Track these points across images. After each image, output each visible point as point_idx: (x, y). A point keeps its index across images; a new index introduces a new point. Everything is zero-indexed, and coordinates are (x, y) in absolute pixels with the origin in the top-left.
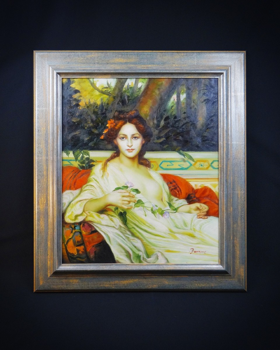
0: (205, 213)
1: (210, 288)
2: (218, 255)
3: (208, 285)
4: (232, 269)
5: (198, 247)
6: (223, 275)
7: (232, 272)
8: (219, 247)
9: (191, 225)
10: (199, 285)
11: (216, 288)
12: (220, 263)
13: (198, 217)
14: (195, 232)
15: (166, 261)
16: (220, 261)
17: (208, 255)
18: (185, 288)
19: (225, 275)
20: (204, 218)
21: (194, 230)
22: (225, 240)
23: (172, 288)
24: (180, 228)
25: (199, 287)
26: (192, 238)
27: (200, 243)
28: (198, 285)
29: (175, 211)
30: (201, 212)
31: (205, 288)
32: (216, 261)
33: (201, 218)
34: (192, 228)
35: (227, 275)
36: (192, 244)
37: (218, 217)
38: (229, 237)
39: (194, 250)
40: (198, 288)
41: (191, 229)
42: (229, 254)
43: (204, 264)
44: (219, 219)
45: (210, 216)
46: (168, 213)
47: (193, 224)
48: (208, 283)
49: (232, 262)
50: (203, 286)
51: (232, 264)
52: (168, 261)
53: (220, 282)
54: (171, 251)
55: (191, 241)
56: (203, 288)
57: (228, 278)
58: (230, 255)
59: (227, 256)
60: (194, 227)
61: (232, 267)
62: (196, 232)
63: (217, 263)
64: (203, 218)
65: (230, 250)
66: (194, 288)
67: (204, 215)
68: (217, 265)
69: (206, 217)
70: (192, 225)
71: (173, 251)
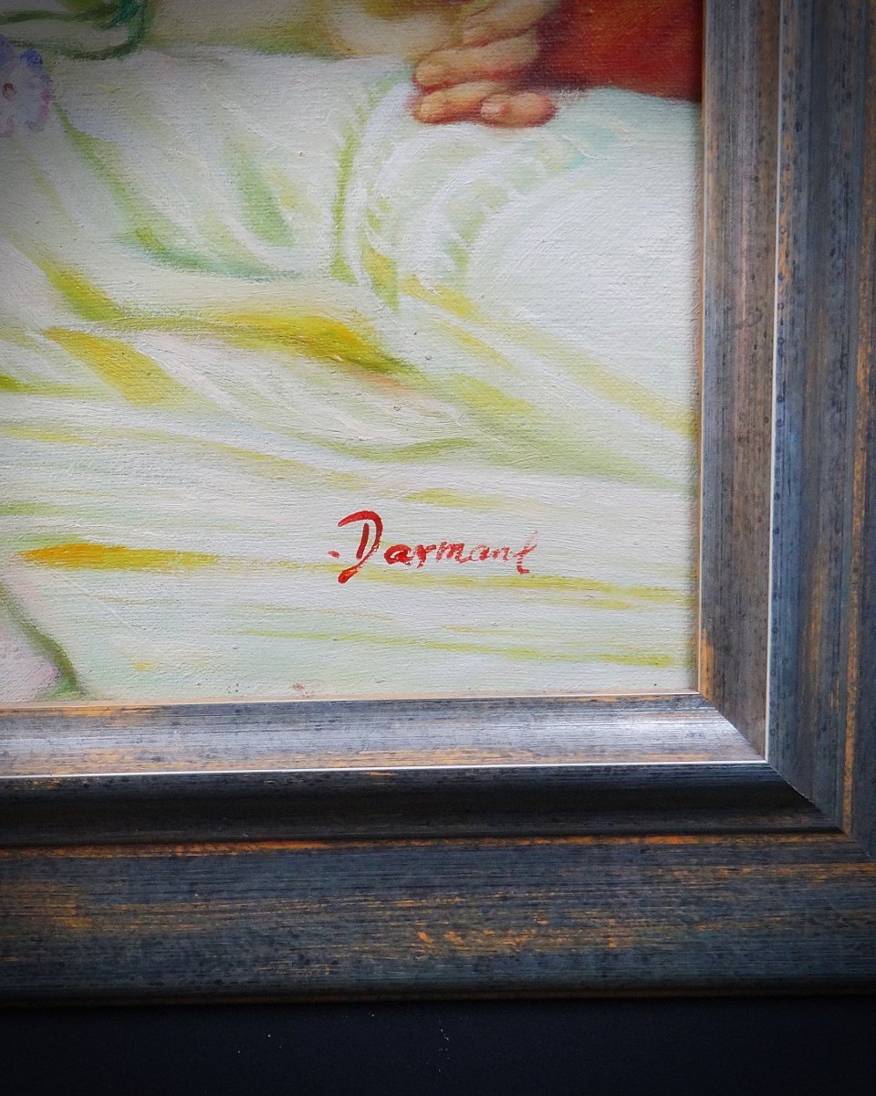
0: (521, 50)
1: (590, 972)
2: (679, 584)
3: (561, 940)
4: (849, 750)
5: (429, 496)
6: (739, 822)
7: (856, 788)
8: (694, 492)
9: (338, 212)
10: (451, 936)
11: (658, 971)
12: (703, 688)
13: (432, 104)
14: (392, 302)
15: (49, 670)
16: (704, 654)
17: (562, 584)
18: (288, 971)
19: (764, 822)
20: (503, 121)
21: (377, 285)
22: (783, 386)
23: (141, 982)
24: (191, 263)
25: (453, 959)
26: (347, 385)
27: (448, 445)
28: (438, 937)
29: (120, 36)
30: (469, 35)
31: (532, 973)
32: (655, 662)
33: (471, 114)
34: (352, 249)
35: (788, 822)
36: (364, 452)
37: (695, 96)
38: (829, 351)
39: (388, 539)
40: (440, 972)
41: (339, 268)
42: (822, 575)
43: (511, 704)
44: (707, 120)
45: (579, 81)
46: (34, 60)
47: (358, 196)
48: (561, 922)
49: (853, 672)
50: (506, 944)
51: (853, 692)
52: (67, 675)
53: (699, 901)
54: (99, 548)
55: (353, 427)
56: (499, 973)
57: (798, 859)
58: (836, 585)
59: (798, 594)
60: (381, 245)
61: (850, 733)
62: (405, 300)
63: (674, 681)
64: (491, 108)
65: (837, 522)
66: (402, 975)
67: (498, 76)
68: (670, 704)
69: (528, 101)
70: (351, 215)
71: (116, 549)
